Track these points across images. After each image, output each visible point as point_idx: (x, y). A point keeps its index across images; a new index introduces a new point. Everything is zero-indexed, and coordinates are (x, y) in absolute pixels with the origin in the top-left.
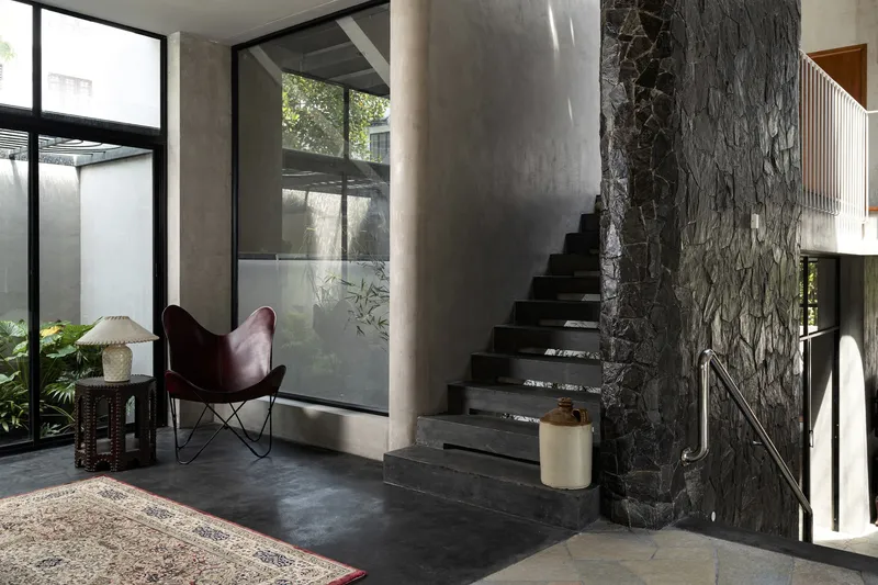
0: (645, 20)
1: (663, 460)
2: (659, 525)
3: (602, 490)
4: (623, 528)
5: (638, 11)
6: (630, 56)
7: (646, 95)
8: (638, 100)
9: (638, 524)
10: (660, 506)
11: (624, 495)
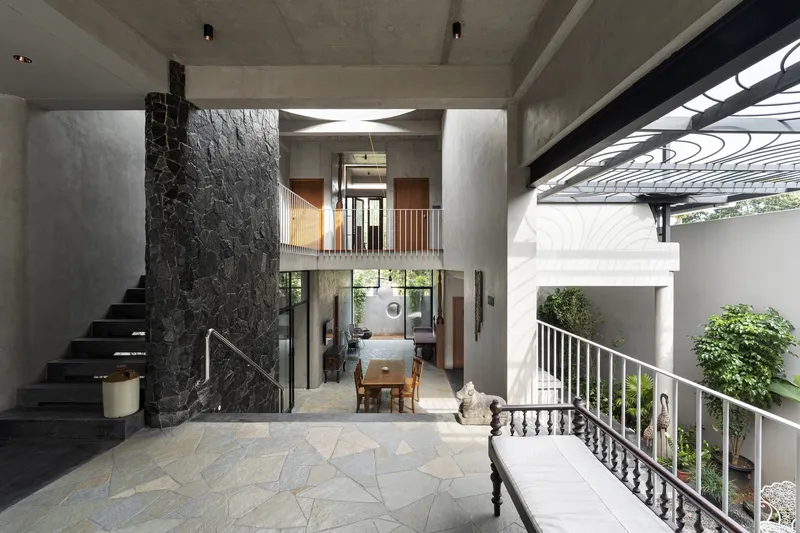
0: (169, 164)
1: (181, 389)
2: (180, 422)
3: (146, 413)
4: (157, 430)
5: (165, 159)
6: (161, 181)
7: (171, 203)
8: (165, 204)
9: (166, 425)
10: (179, 414)
11: (158, 412)
